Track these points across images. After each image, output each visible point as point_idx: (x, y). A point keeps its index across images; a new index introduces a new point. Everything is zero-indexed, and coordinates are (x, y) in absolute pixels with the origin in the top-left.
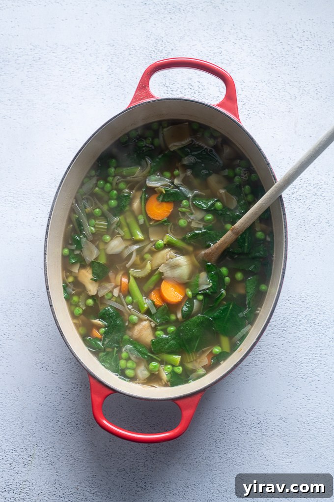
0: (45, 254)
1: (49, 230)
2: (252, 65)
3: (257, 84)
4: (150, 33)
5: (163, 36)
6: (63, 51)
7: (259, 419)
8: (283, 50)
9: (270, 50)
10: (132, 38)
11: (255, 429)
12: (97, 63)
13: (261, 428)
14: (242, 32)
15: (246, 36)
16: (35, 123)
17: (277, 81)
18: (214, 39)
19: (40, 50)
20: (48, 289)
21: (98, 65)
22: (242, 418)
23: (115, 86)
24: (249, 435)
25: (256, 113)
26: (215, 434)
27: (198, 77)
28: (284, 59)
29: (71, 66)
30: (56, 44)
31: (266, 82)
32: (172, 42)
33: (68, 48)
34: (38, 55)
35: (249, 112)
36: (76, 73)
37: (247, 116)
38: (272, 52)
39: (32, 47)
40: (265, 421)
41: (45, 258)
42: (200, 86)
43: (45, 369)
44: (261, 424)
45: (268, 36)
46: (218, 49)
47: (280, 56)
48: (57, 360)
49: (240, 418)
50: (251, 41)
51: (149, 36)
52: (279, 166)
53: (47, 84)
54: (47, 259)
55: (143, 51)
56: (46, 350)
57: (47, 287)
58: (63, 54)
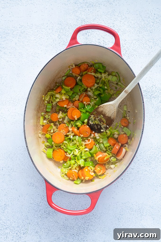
0: (24, 121)
1: (26, 109)
2: (130, 32)
3: (132, 41)
4: (78, 17)
5: (85, 19)
6: (36, 28)
7: (139, 207)
8: (145, 24)
9: (138, 24)
10: (70, 20)
11: (137, 212)
12: (52, 33)
13: (140, 212)
14: (124, 16)
15: (126, 17)
16: (23, 64)
17: (142, 39)
18: (110, 19)
19: (24, 27)
20: (25, 138)
21: (53, 34)
22: (131, 207)
23: (62, 44)
24: (135, 215)
25: (132, 56)
26: (117, 215)
27: (103, 38)
28: (145, 28)
29: (40, 35)
30: (32, 24)
31: (137, 40)
32: (89, 22)
33: (38, 26)
34: (23, 30)
35: (129, 55)
36: (43, 38)
37: (128, 57)
38: (139, 25)
39: (20, 26)
40: (142, 208)
41: (24, 123)
42: (104, 43)
43: (32, 186)
44: (140, 210)
45: (137, 17)
46: (112, 24)
47: (143, 27)
48: (38, 181)
49: (129, 207)
50: (129, 20)
51: (78, 19)
52: (145, 81)
53: (28, 44)
54: (25, 123)
55: (75, 26)
56: (32, 176)
57: (25, 137)
58: (35, 29)
